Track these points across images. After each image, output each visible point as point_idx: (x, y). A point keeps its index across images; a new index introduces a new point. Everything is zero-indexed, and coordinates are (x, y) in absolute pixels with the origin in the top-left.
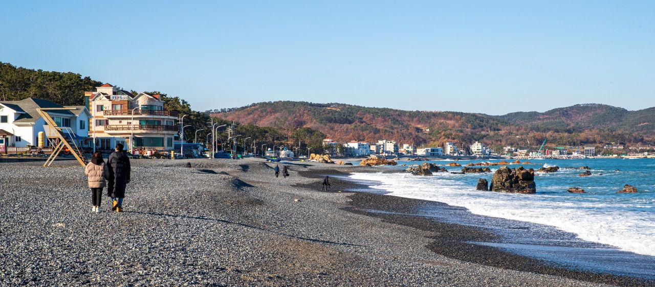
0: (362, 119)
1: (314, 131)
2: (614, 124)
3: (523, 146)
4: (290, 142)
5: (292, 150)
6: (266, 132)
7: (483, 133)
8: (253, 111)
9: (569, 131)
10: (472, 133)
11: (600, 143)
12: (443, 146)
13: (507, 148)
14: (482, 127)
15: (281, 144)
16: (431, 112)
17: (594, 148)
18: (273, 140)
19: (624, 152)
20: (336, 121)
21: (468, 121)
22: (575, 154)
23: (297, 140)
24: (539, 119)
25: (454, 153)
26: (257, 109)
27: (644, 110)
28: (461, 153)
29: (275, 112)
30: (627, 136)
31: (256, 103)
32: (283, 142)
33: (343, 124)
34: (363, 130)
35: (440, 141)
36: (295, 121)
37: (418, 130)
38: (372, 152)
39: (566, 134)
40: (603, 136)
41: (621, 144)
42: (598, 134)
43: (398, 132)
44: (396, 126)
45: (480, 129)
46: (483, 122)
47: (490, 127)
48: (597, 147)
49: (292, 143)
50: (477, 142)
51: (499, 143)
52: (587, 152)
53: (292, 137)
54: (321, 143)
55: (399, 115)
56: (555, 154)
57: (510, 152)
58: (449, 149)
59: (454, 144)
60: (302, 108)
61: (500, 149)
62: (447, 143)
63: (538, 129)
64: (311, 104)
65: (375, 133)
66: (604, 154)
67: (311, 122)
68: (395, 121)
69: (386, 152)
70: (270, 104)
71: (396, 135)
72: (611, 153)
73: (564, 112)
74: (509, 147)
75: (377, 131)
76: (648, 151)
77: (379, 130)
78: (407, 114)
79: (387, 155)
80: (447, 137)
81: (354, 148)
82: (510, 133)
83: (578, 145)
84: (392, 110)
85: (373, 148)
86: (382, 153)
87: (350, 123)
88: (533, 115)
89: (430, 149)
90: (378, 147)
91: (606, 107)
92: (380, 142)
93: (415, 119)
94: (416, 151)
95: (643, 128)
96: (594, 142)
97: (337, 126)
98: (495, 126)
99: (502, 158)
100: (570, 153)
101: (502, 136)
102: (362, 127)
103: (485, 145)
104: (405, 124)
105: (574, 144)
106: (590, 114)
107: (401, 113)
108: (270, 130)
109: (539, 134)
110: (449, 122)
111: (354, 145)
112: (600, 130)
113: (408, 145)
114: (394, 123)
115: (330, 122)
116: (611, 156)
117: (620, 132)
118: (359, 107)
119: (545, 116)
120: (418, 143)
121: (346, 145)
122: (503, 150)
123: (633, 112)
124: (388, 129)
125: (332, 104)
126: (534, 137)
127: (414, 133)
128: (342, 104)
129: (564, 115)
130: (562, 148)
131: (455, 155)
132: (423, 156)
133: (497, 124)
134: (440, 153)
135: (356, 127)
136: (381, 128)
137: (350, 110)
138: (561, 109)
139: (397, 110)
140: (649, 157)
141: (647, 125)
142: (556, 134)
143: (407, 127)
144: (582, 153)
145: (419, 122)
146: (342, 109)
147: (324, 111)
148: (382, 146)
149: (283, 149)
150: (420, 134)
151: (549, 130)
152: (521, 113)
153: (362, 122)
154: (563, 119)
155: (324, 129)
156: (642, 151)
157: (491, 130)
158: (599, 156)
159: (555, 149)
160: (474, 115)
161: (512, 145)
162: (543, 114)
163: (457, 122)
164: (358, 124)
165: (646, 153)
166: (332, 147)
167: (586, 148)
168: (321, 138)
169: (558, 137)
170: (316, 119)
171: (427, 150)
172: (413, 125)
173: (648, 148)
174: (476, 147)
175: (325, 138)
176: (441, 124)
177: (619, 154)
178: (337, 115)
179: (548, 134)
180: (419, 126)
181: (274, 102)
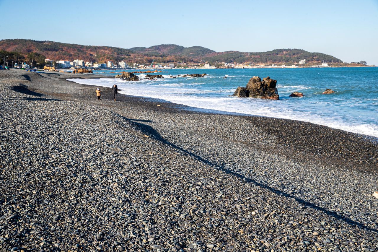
0: (62, 49)
1: (39, 55)
2: (179, 53)
3: (142, 63)
4: (27, 60)
5: (28, 64)
6: (13, 54)
7: (122, 57)
8: (2, 44)
9: (161, 56)
10: (117, 57)
11: (176, 62)
12: (106, 62)
13: (134, 64)
14: (122, 54)
15: (22, 61)
16: (97, 46)
17: (173, 64)
18: (17, 59)
19: (186, 66)
20: (49, 50)
21: (115, 51)
22: (165, 67)
23: (31, 59)
24: (146, 51)
25: (112, 66)
26: (5, 43)
27: (191, 47)
28: (115, 66)
29: (15, 44)
30: (187, 59)
31: (4, 39)
32: (23, 60)
33: (53, 51)
34: (63, 54)
35: (104, 60)
36: (27, 50)
37: (91, 55)
38: (71, 66)
39: (161, 58)
40: (177, 59)
41: (185, 62)
42: (175, 58)
43: (81, 56)
44: (80, 53)
45: (121, 55)
46: (122, 51)
47: (126, 54)
48: (175, 64)
49: (28, 60)
50: (122, 61)
51: (131, 61)
52: (171, 66)
53: (28, 58)
54: (44, 61)
55: (81, 47)
56: (157, 67)
57: (136, 66)
58: (109, 64)
59: (111, 62)
60: (30, 43)
61: (131, 65)
62: (108, 62)
63: (147, 55)
64: (35, 41)
65: (70, 56)
66: (178, 67)
67: (36, 50)
68: (79, 50)
69: (79, 66)
70: (12, 40)
71: (81, 57)
72: (181, 66)
73: (158, 48)
74: (136, 64)
75: (71, 55)
76: (196, 66)
77: (72, 55)
78: (85, 47)
79: (79, 67)
80: (108, 58)
81: (62, 64)
82: (135, 57)
83: (166, 63)
84: (77, 45)
85: (72, 64)
86: (77, 66)
87: (57, 51)
88: (143, 49)
89: (100, 64)
90: (74, 63)
91: (176, 45)
92: (75, 61)
93: (89, 50)
94: (93, 65)
95: (191, 55)
96: (173, 61)
97: (50, 52)
98: (127, 54)
99: (134, 69)
100: (163, 67)
101: (132, 58)
102: (63, 53)
103: (125, 63)
104: (84, 52)
105: (165, 62)
106: (169, 49)
107: (82, 47)
108: (15, 53)
109: (149, 58)
110: (106, 51)
111: (62, 62)
112: (175, 56)
113: (89, 62)
114: (79, 52)
115: (46, 50)
116: (181, 68)
117: (183, 57)
118: (60, 43)
119: (149, 49)
120: (93, 61)
121: (57, 62)
122: (133, 65)
123: (186, 48)
124: (76, 54)
125: (46, 41)
126: (147, 59)
127: (90, 57)
128: (51, 42)
129: (157, 49)
130: (159, 64)
131: (113, 67)
132: (97, 68)
133: (129, 53)
134: (105, 66)
135: (59, 53)
136: (73, 53)
137: (55, 44)
138: (156, 46)
139: (79, 45)
140: (197, 68)
141: (193, 54)
142: (156, 58)
143: (85, 53)
144: (169, 66)
145: (91, 51)
146: (52, 44)
147: (42, 45)
148: (76, 63)
149: (23, 64)
150: (92, 57)
151: (153, 56)
152: (138, 47)
153: (63, 51)
154: (157, 51)
155: (44, 53)
156: (194, 66)
157: (126, 55)
158: (176, 68)
159: (156, 65)
160: (117, 48)
161: (137, 62)
162: (148, 48)
163: (110, 51)
164: (61, 51)
165: (195, 67)
166: (51, 63)
167: (170, 64)
168: (43, 58)
169: (157, 59)
170: (38, 48)
171: (99, 65)
172: (88, 52)
173: (196, 64)
174: (122, 64)
175: (46, 58)
176: (102, 52)
177: (184, 67)
178: (49, 47)
179: (153, 58)
180: (91, 53)
181: (14, 39)
